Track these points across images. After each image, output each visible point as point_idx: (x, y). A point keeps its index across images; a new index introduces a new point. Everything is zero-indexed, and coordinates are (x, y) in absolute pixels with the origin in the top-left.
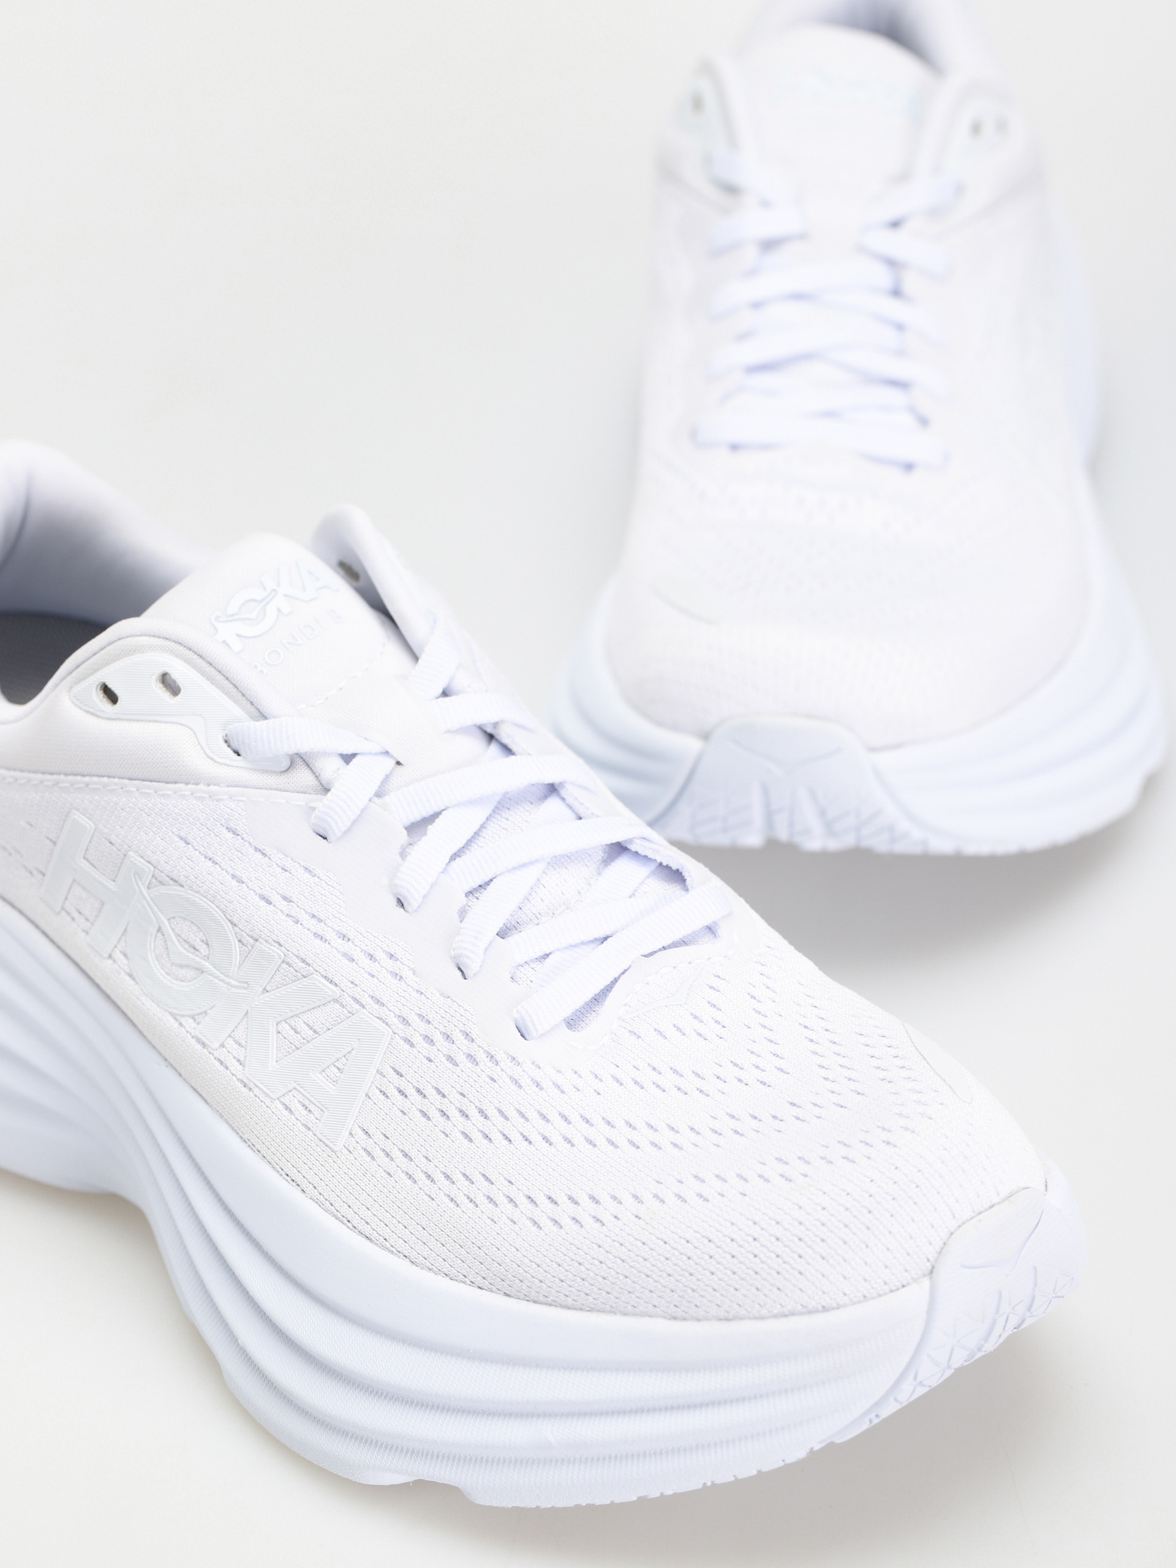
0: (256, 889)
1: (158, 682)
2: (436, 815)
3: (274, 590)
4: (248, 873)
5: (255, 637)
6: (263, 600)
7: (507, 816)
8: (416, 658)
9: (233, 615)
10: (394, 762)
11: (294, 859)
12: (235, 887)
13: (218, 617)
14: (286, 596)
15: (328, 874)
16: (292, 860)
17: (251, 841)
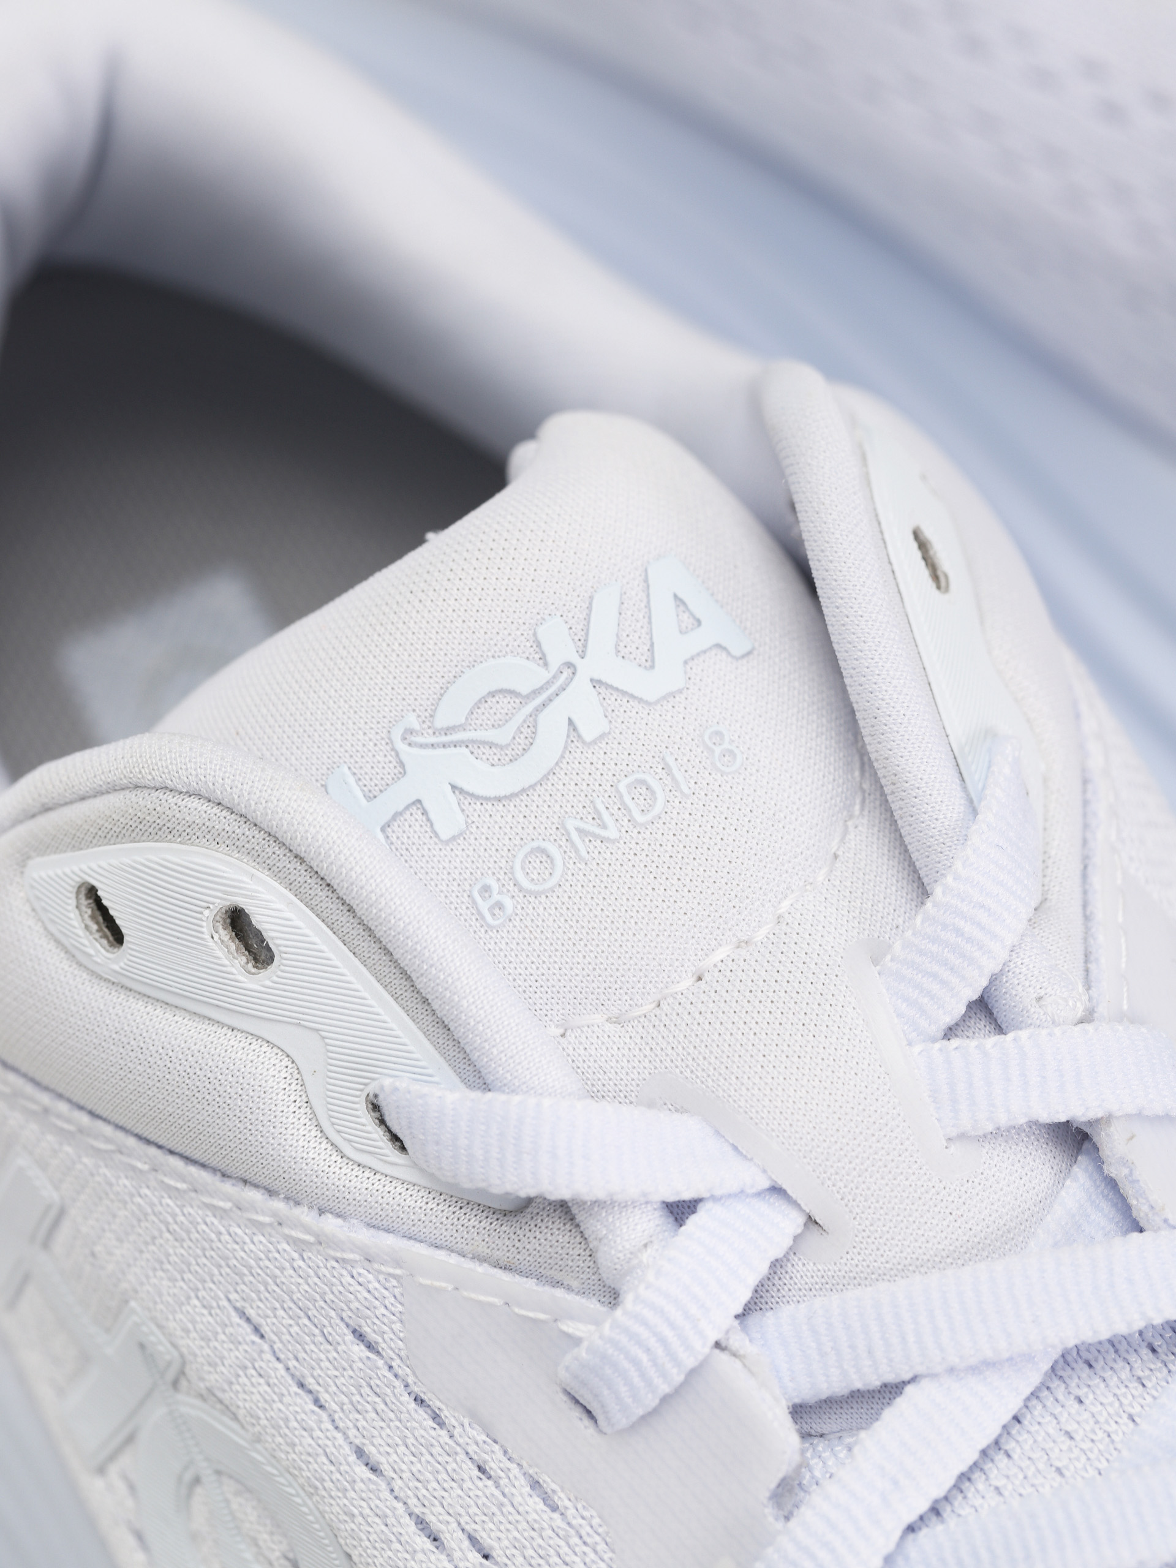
0: (409, 1502)
1: (220, 926)
2: (891, 1391)
3: (569, 665)
4: (395, 1457)
5: (499, 799)
6: (536, 692)
7: (1082, 1392)
8: (921, 890)
9: (448, 731)
10: (801, 1220)
11: (510, 1451)
12: (362, 1481)
13: (411, 731)
14: (596, 683)
15: (586, 1514)
16: (505, 1452)
17: (410, 1380)
